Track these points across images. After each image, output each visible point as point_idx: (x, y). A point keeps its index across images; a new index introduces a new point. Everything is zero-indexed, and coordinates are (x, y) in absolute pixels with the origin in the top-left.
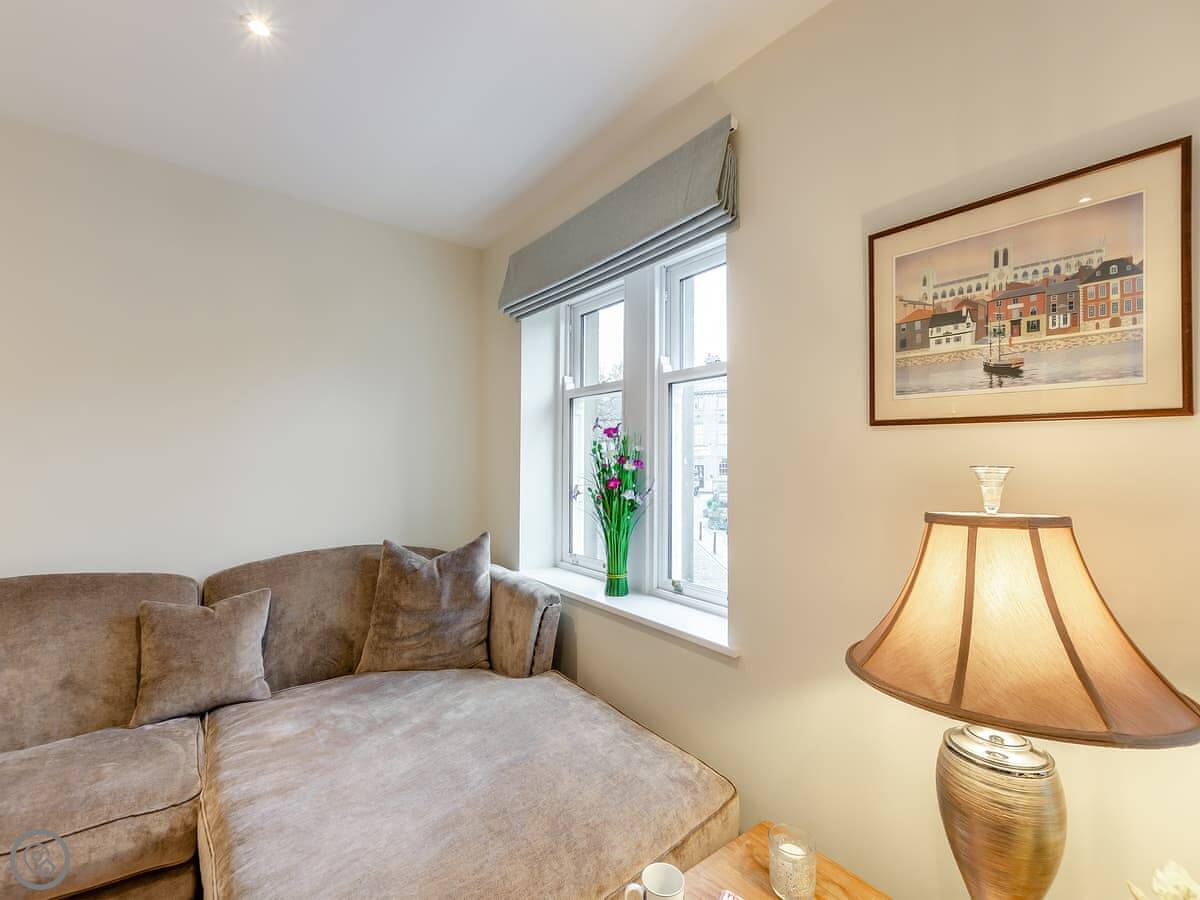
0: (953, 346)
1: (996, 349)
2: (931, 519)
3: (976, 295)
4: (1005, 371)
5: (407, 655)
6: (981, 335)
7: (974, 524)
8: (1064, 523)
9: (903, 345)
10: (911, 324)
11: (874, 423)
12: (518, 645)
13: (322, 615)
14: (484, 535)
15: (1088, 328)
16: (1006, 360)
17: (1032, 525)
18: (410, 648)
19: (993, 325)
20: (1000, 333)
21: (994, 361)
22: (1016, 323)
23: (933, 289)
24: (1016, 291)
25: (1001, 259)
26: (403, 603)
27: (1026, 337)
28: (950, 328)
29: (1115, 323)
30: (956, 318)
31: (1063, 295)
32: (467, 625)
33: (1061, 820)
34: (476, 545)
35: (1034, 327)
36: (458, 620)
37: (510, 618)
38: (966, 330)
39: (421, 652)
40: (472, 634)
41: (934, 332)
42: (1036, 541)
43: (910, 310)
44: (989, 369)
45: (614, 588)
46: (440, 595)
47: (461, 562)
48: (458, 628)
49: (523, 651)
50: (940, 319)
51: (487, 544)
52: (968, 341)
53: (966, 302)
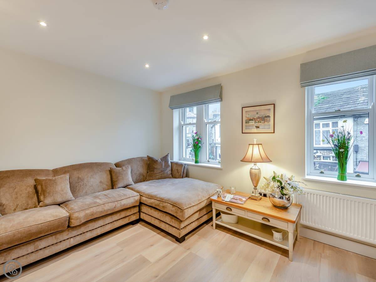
0: (252, 124)
1: (257, 124)
2: (249, 145)
3: (254, 117)
4: (258, 127)
5: (157, 177)
6: (255, 123)
7: (253, 145)
8: (261, 144)
9: (246, 123)
10: (247, 120)
11: (242, 133)
12: (180, 173)
13: (139, 171)
14: (168, 154)
15: (266, 123)
16: (258, 126)
17: (258, 144)
18: (158, 175)
19: (256, 121)
20: (257, 122)
21: (256, 126)
22: (259, 122)
23: (250, 116)
24: (259, 118)
25: (257, 113)
26: (155, 167)
27: (260, 123)
28: (252, 121)
29: (268, 123)
30: (252, 120)
31: (263, 119)
32: (168, 171)
33: (261, 174)
34: (167, 155)
35: (260, 122)
36: (167, 170)
37: (177, 168)
38: (254, 121)
39: (161, 176)
40: (169, 172)
41: (250, 121)
42: (258, 146)
43: (247, 118)
44: (256, 127)
45: (196, 162)
46: (162, 165)
47: (165, 158)
48: (167, 171)
49: (181, 174)
50: (250, 120)
51: (169, 155)
52: (254, 123)
53: (253, 118)
